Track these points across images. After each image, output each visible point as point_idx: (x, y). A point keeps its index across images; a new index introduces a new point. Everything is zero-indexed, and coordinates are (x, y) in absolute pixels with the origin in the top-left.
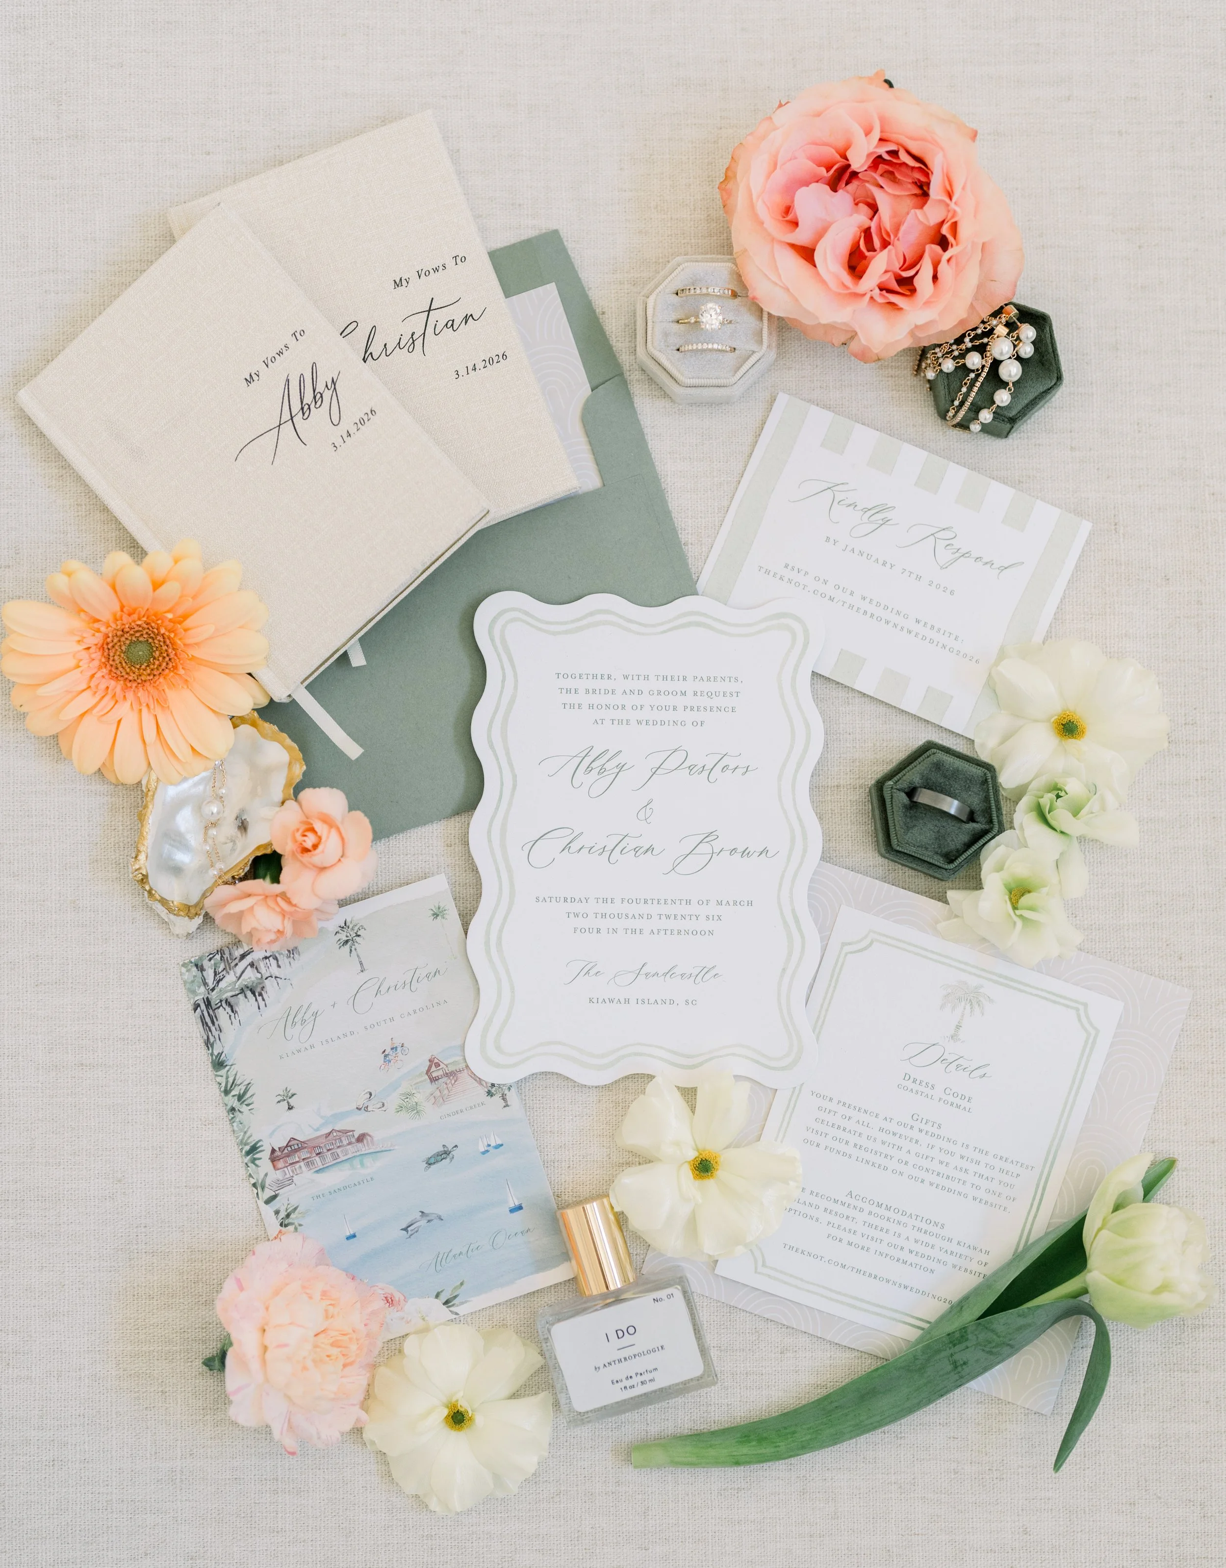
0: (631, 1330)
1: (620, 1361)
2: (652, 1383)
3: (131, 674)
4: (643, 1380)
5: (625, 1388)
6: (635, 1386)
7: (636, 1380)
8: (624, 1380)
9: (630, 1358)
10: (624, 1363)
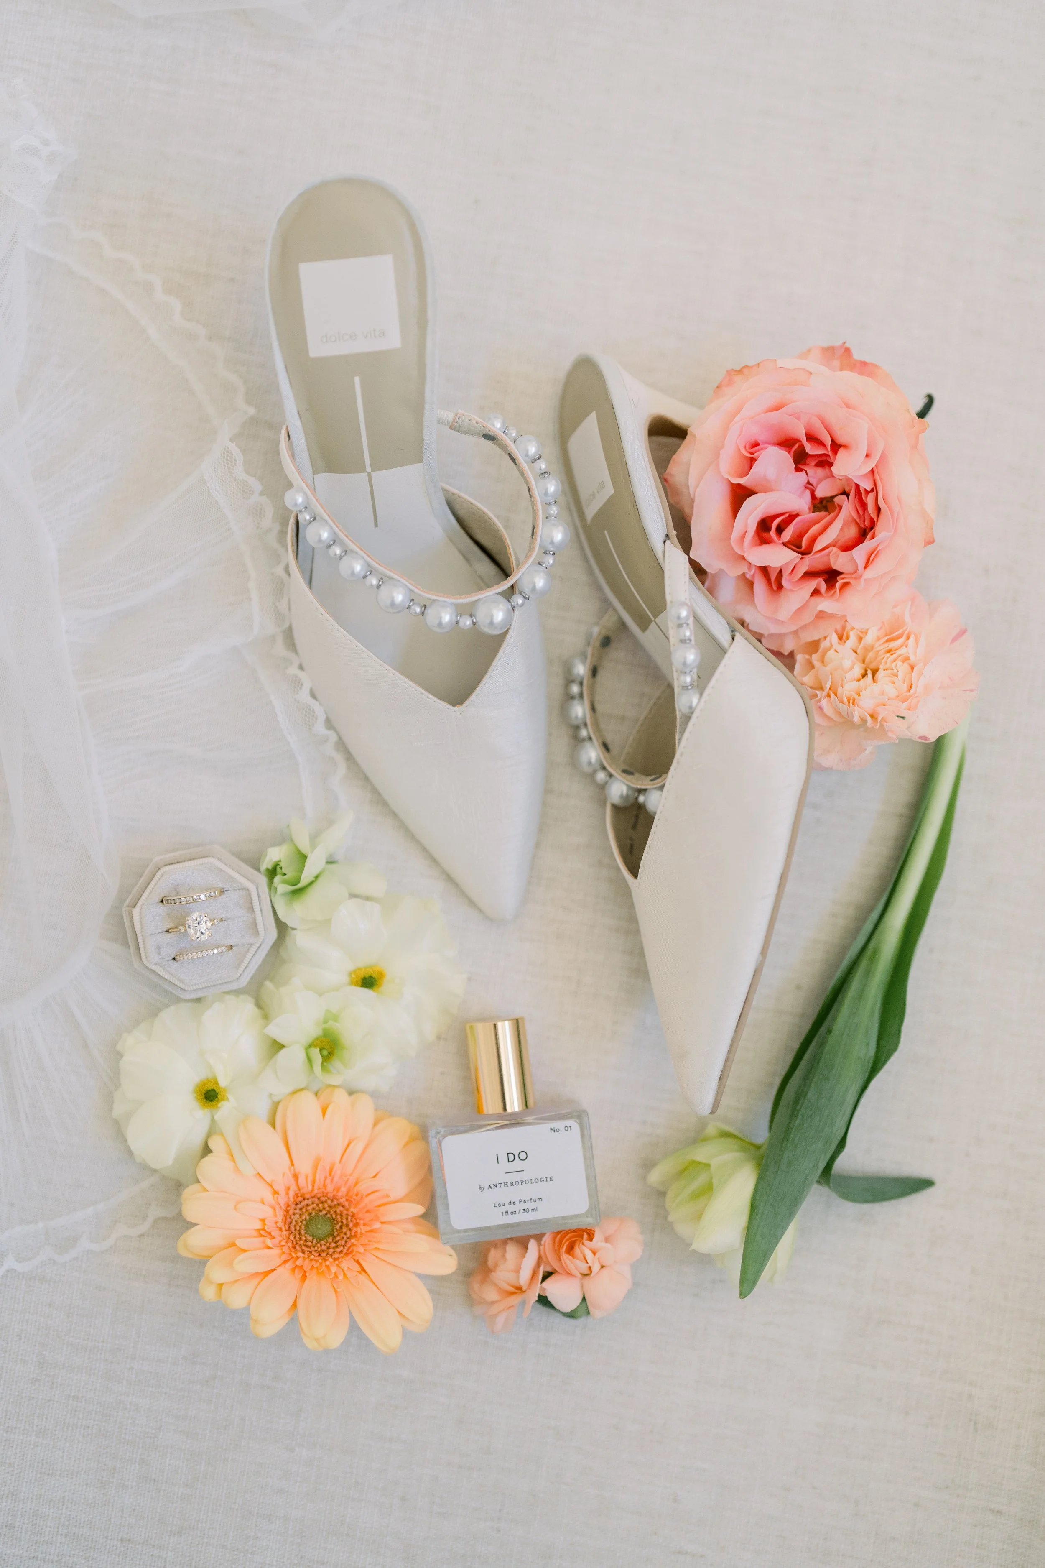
0: (523, 1156)
1: (506, 1184)
2: (535, 1213)
3: (338, 1212)
4: (526, 1208)
5: (507, 1212)
6: (517, 1213)
7: (519, 1207)
8: (507, 1204)
9: (517, 1183)
10: (509, 1187)
